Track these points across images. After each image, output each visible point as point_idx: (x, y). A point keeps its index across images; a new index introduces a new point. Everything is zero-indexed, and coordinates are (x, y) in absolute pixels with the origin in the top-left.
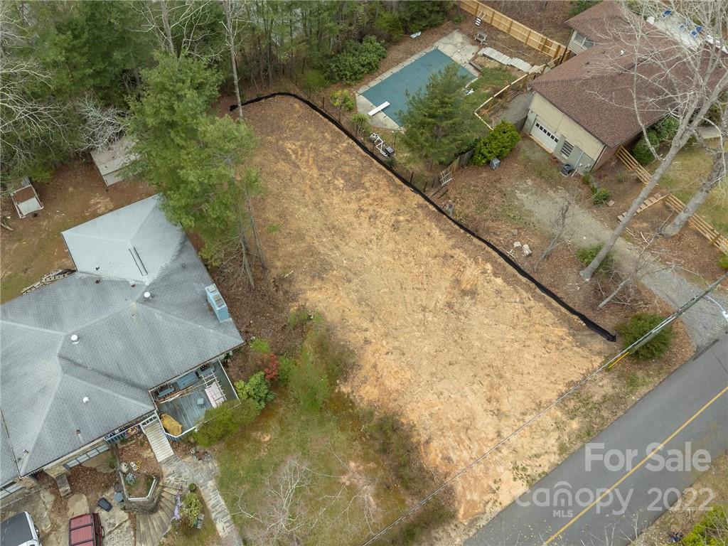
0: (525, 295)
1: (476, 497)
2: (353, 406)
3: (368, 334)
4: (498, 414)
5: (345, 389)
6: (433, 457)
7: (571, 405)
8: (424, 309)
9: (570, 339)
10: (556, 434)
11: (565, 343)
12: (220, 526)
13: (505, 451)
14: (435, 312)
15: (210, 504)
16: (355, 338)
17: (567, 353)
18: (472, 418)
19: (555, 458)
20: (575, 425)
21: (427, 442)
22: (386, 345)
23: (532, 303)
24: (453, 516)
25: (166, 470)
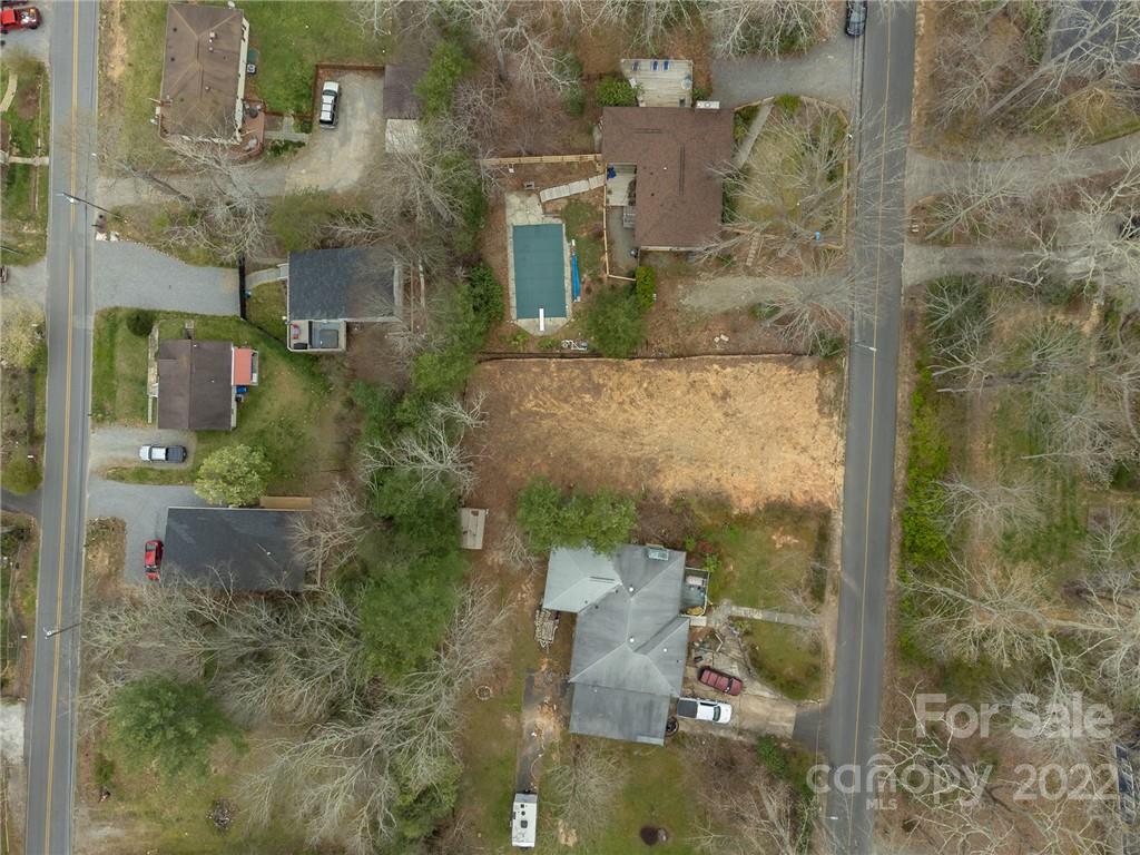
0: (749, 366)
1: (830, 493)
2: (747, 515)
3: (714, 476)
4: (804, 450)
5: (736, 512)
6: (800, 499)
7: (826, 410)
8: (719, 431)
9: (792, 371)
10: (833, 432)
11: (793, 377)
12: (756, 617)
13: (822, 462)
14: (726, 428)
15: (743, 615)
16: (711, 484)
17: (800, 382)
18: (798, 465)
19: (842, 443)
20: (836, 418)
21: (791, 495)
22: (727, 470)
23: (756, 366)
24: (830, 511)
25: (712, 625)
